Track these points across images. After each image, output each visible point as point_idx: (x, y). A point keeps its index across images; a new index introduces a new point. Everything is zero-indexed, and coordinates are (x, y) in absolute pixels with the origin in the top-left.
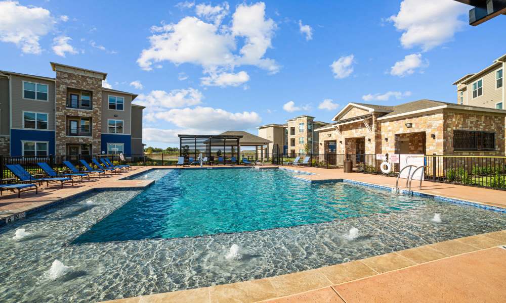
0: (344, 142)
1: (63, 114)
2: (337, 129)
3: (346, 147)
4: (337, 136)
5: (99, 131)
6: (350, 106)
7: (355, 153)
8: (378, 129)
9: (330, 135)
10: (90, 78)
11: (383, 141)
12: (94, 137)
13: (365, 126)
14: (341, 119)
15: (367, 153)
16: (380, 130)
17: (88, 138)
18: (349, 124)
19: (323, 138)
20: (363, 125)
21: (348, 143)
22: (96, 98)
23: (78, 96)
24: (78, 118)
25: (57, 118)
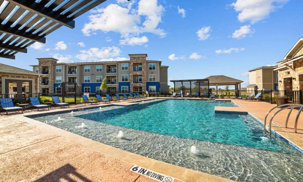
2: (288, 67)
5: (145, 81)
9: (289, 72)
10: (141, 57)
12: (143, 84)
14: (295, 57)
19: (282, 75)
23: (138, 66)
24: (138, 75)
25: (131, 76)
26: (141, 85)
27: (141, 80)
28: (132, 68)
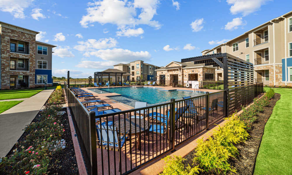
1: (8, 56)
2: (166, 71)
3: (170, 78)
5: (33, 68)
6: (172, 62)
7: (173, 80)
9: (162, 73)
10: (27, 34)
12: (31, 71)
14: (168, 67)
15: (179, 80)
16: (184, 72)
17: (27, 72)
18: (172, 69)
20: (177, 70)
21: (171, 76)
22: (32, 47)
23: (15, 44)
24: (17, 58)
27: (22, 65)
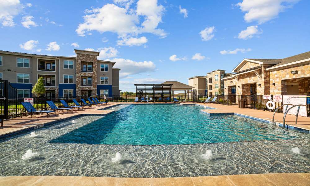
0: (241, 87)
1: (79, 75)
2: (236, 78)
3: (242, 90)
4: (236, 83)
5: (96, 83)
6: (245, 61)
7: (250, 95)
8: (267, 77)
9: (232, 82)
11: (271, 85)
13: (256, 75)
14: (239, 71)
15: (258, 94)
16: (269, 78)
18: (245, 74)
19: (227, 84)
20: (254, 75)
21: (244, 88)
22: (94, 66)
23: (86, 65)
24: (86, 77)
25: (77, 77)
26: (92, 88)
27: (90, 82)
28: (79, 67)
